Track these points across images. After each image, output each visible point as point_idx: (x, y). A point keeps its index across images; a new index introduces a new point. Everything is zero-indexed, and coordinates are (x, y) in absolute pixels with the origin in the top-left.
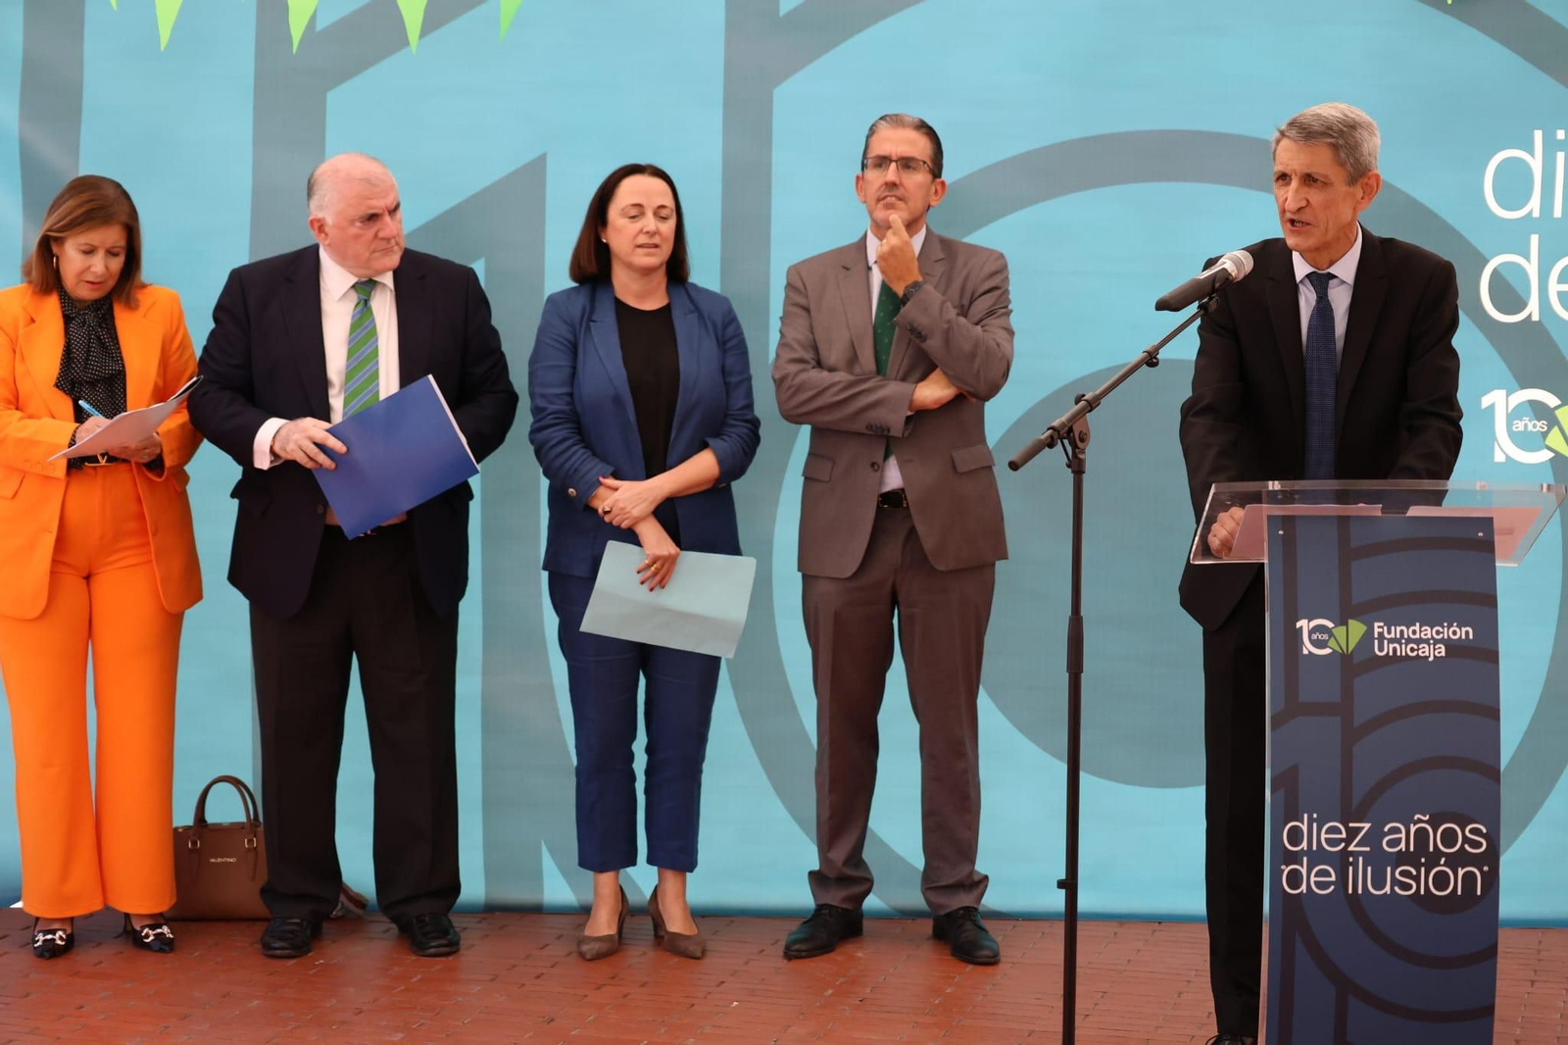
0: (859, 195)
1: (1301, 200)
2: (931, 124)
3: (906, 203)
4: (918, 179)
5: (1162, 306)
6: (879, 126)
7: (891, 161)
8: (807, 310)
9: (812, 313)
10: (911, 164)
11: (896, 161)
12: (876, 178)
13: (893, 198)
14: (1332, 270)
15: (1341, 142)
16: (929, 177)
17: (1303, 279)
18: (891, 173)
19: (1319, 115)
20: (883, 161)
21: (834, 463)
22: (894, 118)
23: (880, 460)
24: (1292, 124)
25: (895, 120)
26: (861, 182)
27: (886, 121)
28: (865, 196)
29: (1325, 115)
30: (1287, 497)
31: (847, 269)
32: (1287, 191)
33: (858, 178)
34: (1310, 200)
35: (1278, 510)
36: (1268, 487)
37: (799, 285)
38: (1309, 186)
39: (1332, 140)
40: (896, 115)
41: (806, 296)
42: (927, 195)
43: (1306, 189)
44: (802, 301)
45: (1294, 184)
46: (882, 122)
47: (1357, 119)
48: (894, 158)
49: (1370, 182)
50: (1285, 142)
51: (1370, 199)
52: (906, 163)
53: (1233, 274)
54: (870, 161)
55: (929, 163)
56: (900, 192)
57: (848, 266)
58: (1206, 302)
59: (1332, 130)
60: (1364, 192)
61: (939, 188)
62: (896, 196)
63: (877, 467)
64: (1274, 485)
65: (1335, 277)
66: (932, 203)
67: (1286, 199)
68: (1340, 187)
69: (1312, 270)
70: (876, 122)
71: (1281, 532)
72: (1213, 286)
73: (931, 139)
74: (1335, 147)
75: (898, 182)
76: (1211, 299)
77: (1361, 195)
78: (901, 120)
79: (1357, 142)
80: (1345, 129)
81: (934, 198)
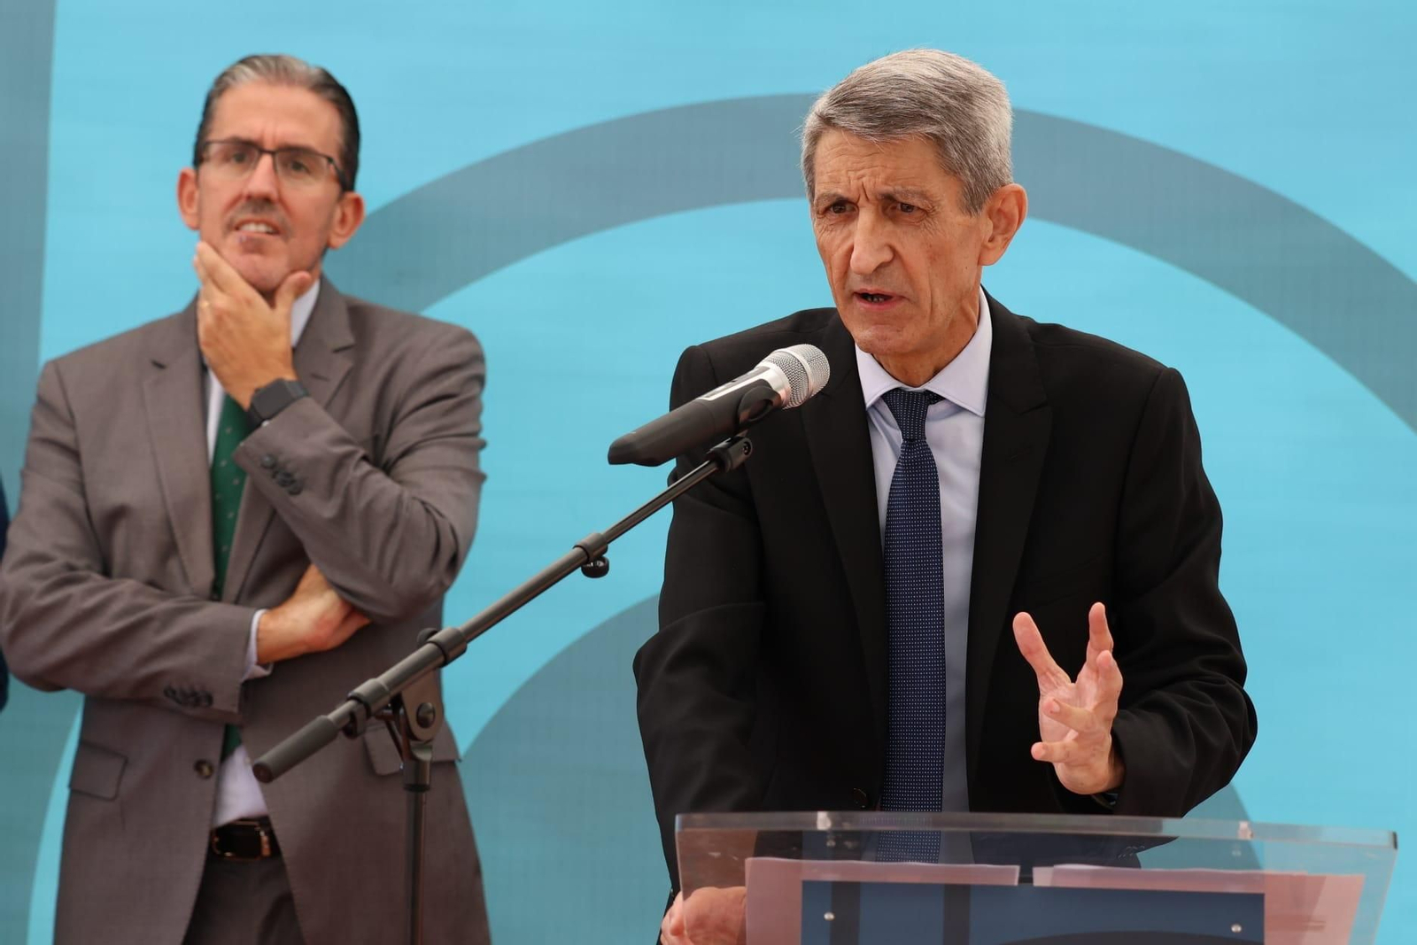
0: (184, 212)
1: (880, 249)
2: (342, 80)
3: (286, 239)
4: (310, 192)
5: (621, 454)
6: (237, 72)
7: (262, 151)
8: (74, 454)
9: (85, 457)
10: (302, 161)
11: (272, 153)
12: (222, 180)
13: (262, 228)
14: (934, 386)
15: (949, 130)
16: (334, 189)
17: (877, 402)
18: (261, 177)
19: (899, 79)
20: (245, 151)
21: (126, 762)
22: (272, 64)
23: (214, 756)
24: (844, 100)
25: (275, 69)
26: (189, 187)
27: (254, 67)
28: (199, 215)
29: (909, 76)
30: (847, 845)
31: (160, 366)
32: (850, 235)
33: (184, 178)
34: (899, 248)
35: (828, 871)
36: (814, 823)
37: (59, 402)
38: (894, 219)
39: (933, 129)
40: (276, 58)
41: (71, 424)
42: (328, 226)
43: (889, 226)
44: (65, 436)
45: (865, 217)
46: (247, 70)
47: (971, 80)
48: (269, 146)
49: (1006, 208)
50: (831, 139)
51: (1007, 241)
52: (293, 158)
53: (782, 393)
54: (214, 149)
55: (337, 160)
56: (276, 216)
57: (163, 361)
58: (724, 449)
59: (931, 107)
60: (995, 227)
61: (349, 211)
62: (267, 224)
63: (210, 771)
64: (823, 820)
65: (937, 398)
66: (335, 241)
67: (851, 249)
68: (952, 219)
69: (896, 384)
70: (233, 67)
71: (829, 916)
72: (736, 417)
73: (341, 111)
74: (938, 141)
75: (274, 196)
76: (733, 442)
77: (990, 232)
78: (286, 70)
79: (977, 127)
80: (953, 102)
81: (338, 230)
